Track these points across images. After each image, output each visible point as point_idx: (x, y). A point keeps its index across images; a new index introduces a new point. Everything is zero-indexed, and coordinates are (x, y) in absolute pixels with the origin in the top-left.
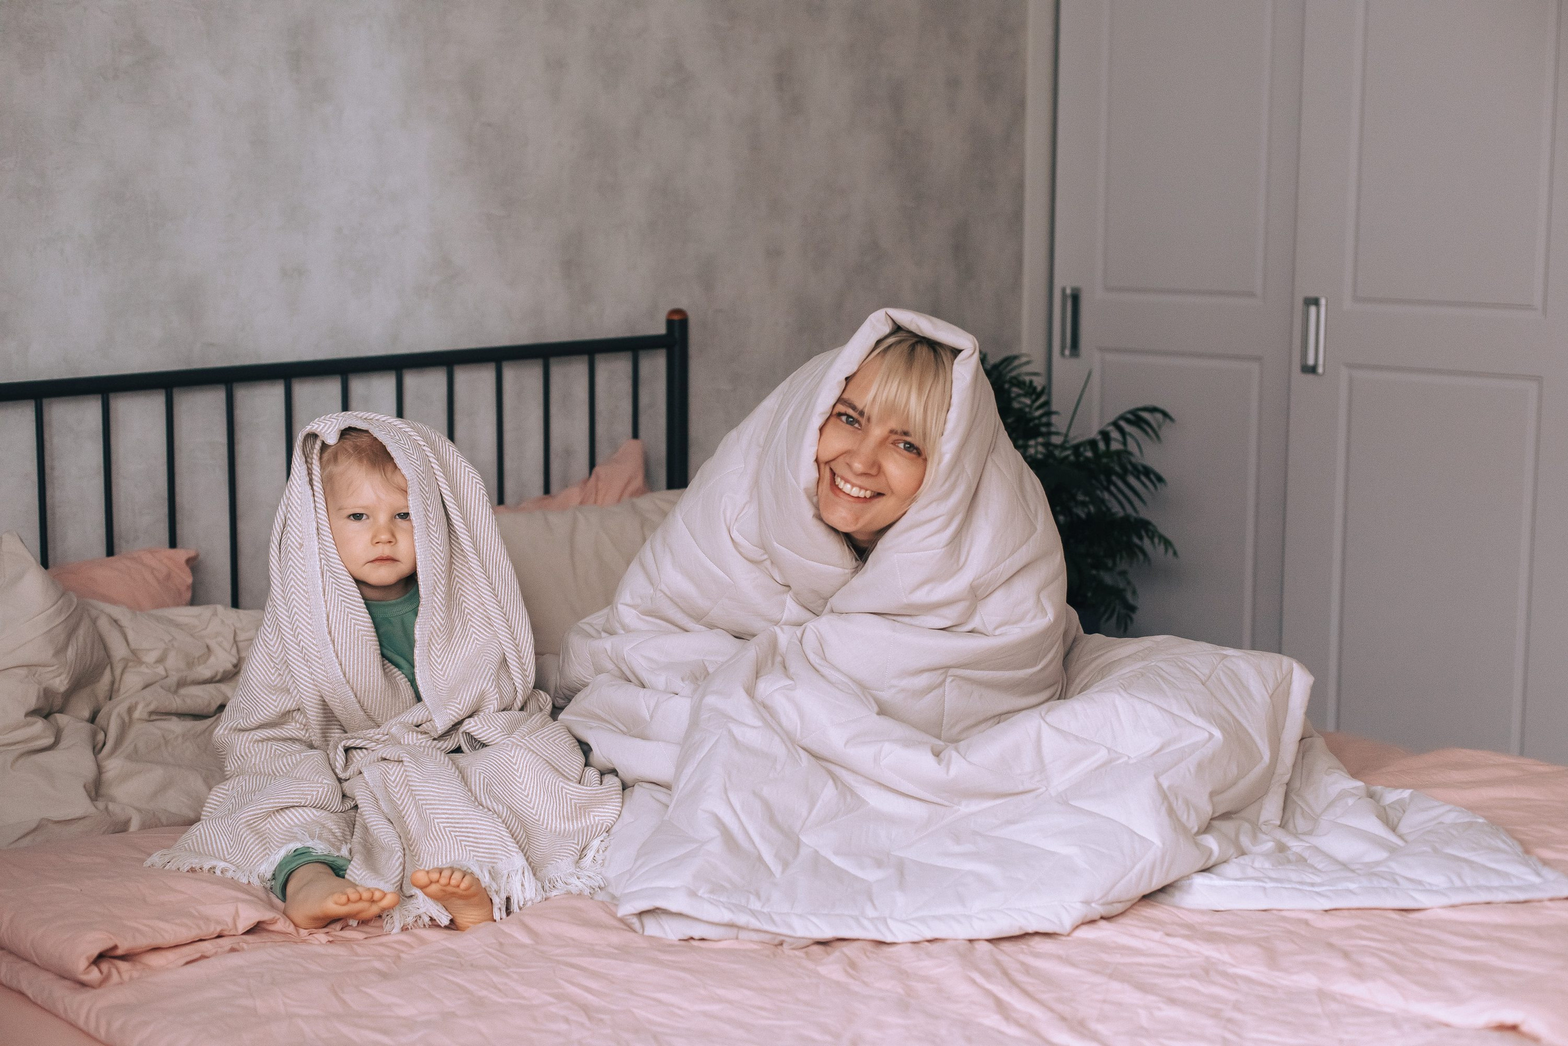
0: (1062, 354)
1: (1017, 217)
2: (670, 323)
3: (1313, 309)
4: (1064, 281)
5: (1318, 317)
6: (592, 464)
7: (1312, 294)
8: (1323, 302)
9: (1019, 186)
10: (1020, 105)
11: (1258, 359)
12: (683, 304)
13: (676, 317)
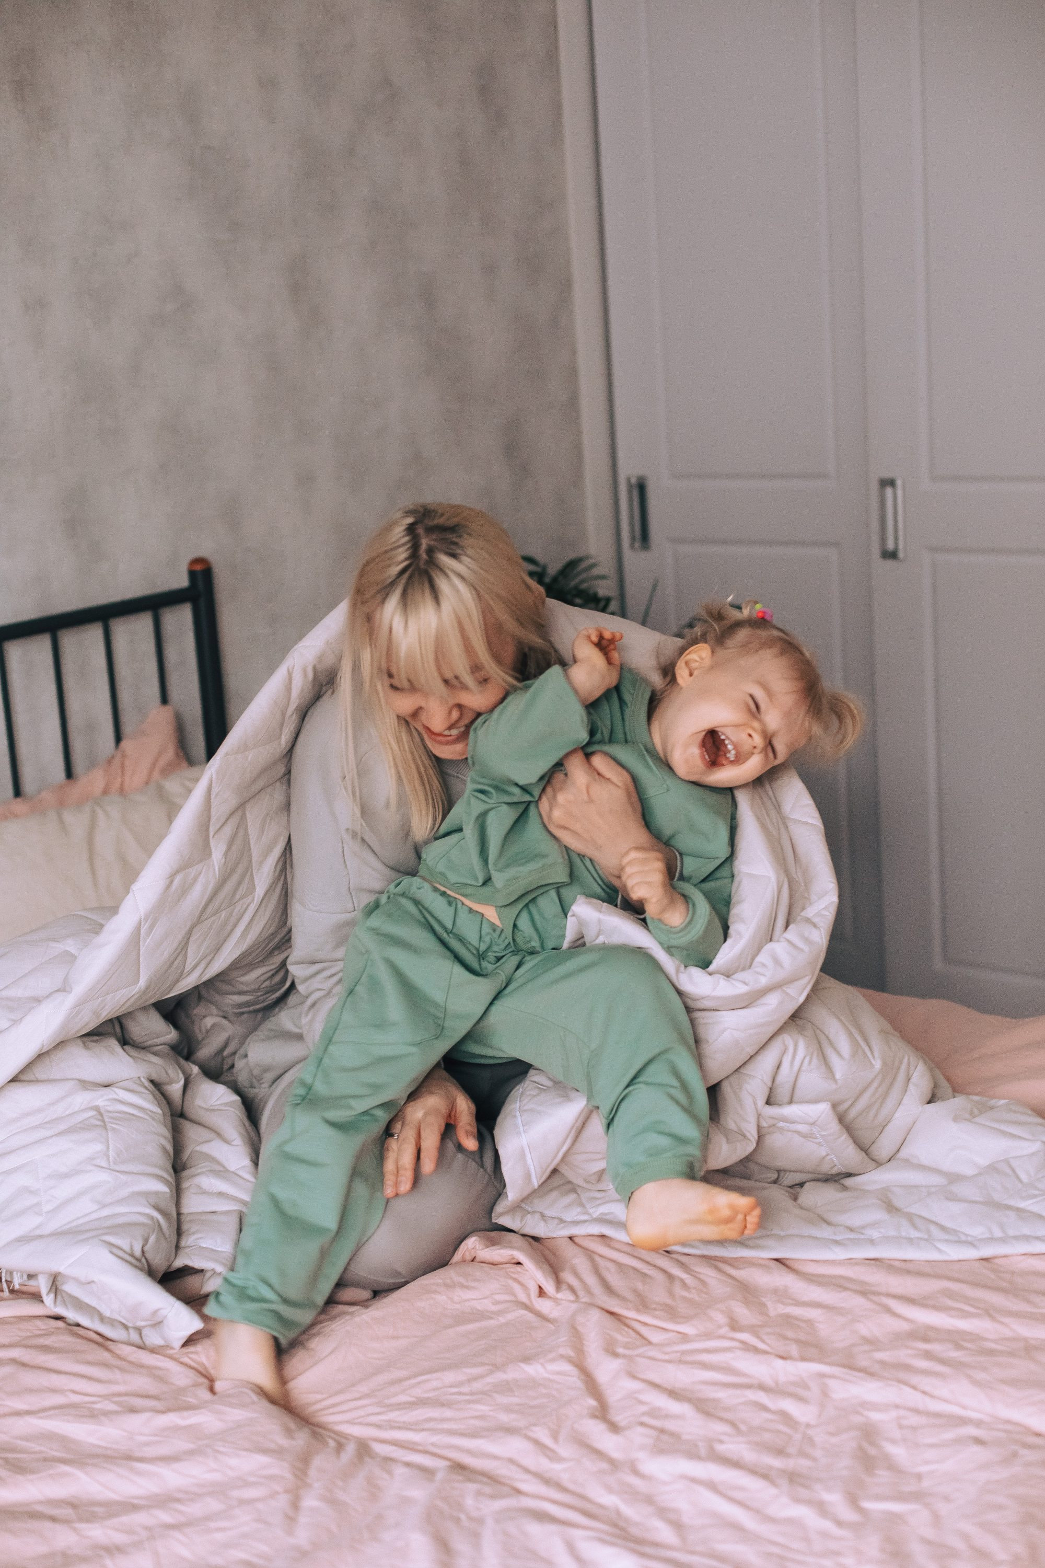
0: (632, 547)
1: (573, 403)
2: (192, 574)
3: (889, 491)
4: (628, 470)
5: (896, 498)
6: (118, 738)
7: (887, 475)
8: (899, 483)
9: (573, 371)
10: (566, 286)
11: (836, 544)
12: (206, 549)
13: (198, 568)
